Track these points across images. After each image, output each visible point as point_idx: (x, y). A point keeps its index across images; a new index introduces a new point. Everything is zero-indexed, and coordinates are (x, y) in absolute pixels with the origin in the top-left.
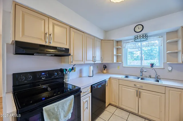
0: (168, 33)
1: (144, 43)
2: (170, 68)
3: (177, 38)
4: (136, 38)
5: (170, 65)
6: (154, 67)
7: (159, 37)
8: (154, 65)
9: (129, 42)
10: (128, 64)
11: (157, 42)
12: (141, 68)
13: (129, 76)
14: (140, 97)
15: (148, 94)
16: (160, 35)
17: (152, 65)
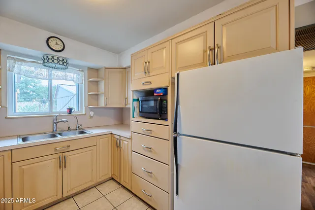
0: (90, 69)
1: (60, 73)
2: (92, 113)
3: (98, 78)
4: (50, 61)
5: (92, 110)
6: (72, 114)
7: (79, 70)
8: (73, 110)
9: (24, 61)
10: (17, 111)
11: (75, 76)
12: (54, 116)
13: (30, 136)
14: (65, 167)
15: (76, 155)
16: (81, 68)
17: (70, 111)
